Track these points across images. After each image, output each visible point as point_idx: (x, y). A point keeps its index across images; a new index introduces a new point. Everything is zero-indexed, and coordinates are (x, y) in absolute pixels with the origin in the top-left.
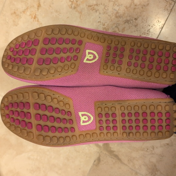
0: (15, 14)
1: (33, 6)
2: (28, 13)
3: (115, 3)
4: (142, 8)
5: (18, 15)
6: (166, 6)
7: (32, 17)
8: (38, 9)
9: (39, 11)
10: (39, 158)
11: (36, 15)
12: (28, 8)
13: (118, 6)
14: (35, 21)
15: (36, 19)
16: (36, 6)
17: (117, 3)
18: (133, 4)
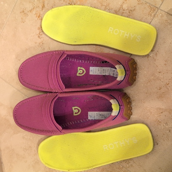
0: (24, 12)
1: (39, 6)
2: (34, 12)
3: (107, 7)
4: (129, 12)
5: (26, 13)
6: (151, 11)
7: (37, 16)
8: (42, 9)
9: (43, 11)
10: (31, 138)
11: (40, 14)
12: (34, 8)
13: (108, 10)
14: (39, 19)
15: (40, 18)
16: (41, 7)
17: (108, 7)
18: (121, 8)
